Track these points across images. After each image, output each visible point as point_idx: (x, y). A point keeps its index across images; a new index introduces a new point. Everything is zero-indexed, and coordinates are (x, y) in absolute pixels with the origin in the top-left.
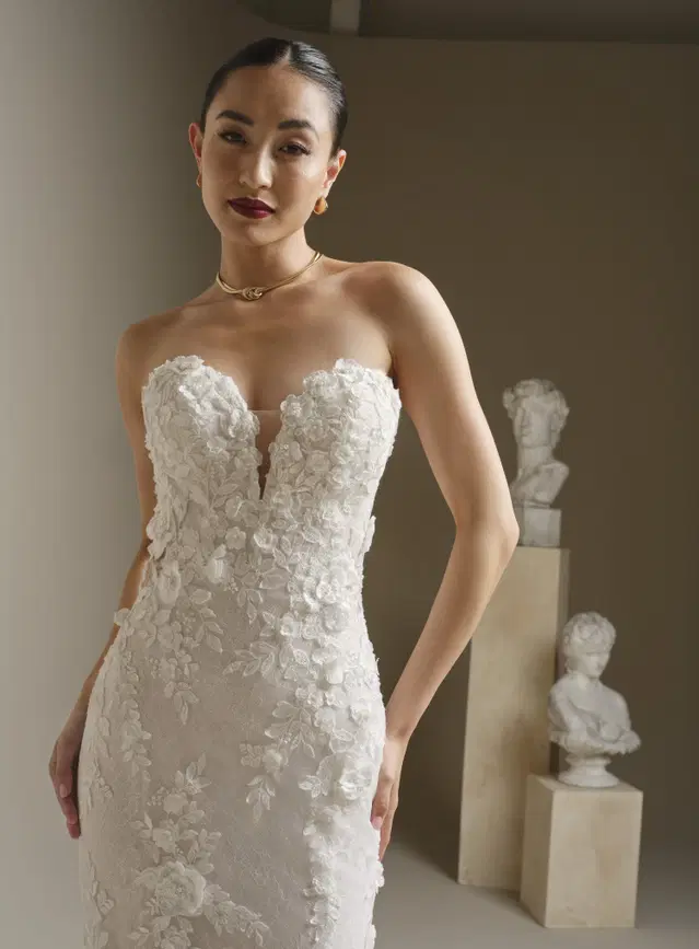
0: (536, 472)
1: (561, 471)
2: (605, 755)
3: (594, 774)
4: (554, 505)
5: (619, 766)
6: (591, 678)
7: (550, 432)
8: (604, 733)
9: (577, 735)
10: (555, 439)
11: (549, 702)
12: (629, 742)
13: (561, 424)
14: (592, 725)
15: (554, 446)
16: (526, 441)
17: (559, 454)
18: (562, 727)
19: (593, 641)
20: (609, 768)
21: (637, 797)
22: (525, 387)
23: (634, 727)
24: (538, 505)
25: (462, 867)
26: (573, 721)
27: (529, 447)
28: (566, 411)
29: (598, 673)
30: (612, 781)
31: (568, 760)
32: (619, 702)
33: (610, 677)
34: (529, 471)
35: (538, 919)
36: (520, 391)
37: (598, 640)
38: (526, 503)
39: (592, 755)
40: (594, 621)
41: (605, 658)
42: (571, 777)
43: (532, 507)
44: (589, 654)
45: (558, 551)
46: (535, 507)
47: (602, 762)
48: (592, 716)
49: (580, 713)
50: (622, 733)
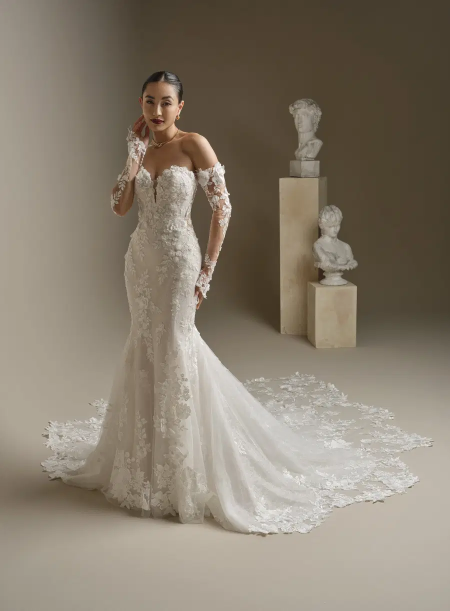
0: (307, 145)
1: (318, 143)
2: (340, 271)
3: (335, 279)
4: (316, 159)
6: (333, 238)
7: (313, 125)
8: (339, 261)
10: (316, 127)
12: (354, 264)
13: (318, 120)
14: (332, 258)
15: (315, 130)
16: (300, 130)
17: (318, 135)
18: (318, 260)
19: (332, 219)
20: (343, 277)
21: (354, 289)
23: (355, 258)
24: (308, 160)
25: (282, 327)
26: (323, 257)
27: (303, 133)
28: (320, 114)
29: (335, 235)
30: (345, 282)
31: (324, 274)
32: (347, 247)
33: (342, 236)
34: (304, 144)
35: (312, 344)
36: (296, 106)
37: (333, 219)
38: (303, 159)
39: (334, 271)
40: (332, 210)
41: (338, 228)
42: (324, 282)
43: (305, 160)
44: (330, 227)
45: (317, 179)
46: (307, 160)
47: (339, 274)
48: (333, 254)
49: (326, 253)
50: (348, 261)
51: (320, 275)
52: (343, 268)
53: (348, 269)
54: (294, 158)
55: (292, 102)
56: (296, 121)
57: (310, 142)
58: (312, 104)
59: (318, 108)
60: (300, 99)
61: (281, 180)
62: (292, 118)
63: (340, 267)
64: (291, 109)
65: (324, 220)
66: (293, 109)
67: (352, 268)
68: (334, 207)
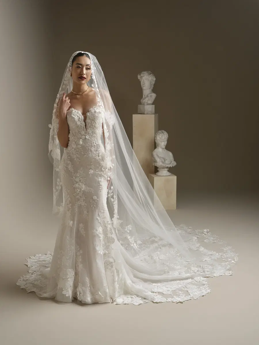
0: (147, 96)
1: (154, 95)
2: (167, 168)
3: (164, 172)
4: (152, 104)
5: (171, 170)
6: (163, 149)
7: (151, 85)
8: (167, 162)
9: (159, 163)
10: (152, 86)
12: (174, 164)
14: (163, 161)
16: (144, 88)
17: (154, 91)
18: (155, 161)
19: (162, 138)
20: (168, 171)
21: (175, 178)
22: (144, 74)
23: (175, 160)
26: (158, 160)
28: (155, 79)
29: (164, 147)
31: (158, 169)
32: (171, 154)
36: (142, 75)
37: (164, 138)
38: (145, 104)
39: (164, 168)
41: (166, 142)
42: (158, 174)
44: (161, 142)
45: (154, 115)
46: (148, 105)
47: (166, 169)
48: (163, 158)
49: (160, 158)
50: (171, 162)
52: (169, 166)
53: (171, 166)
54: (141, 104)
55: (140, 73)
56: (142, 83)
57: (149, 95)
58: (150, 74)
59: (154, 76)
60: (144, 71)
61: (133, 115)
62: (139, 82)
63: (167, 166)
64: (139, 77)
65: (158, 138)
66: (140, 76)
67: (173, 166)
68: (164, 131)
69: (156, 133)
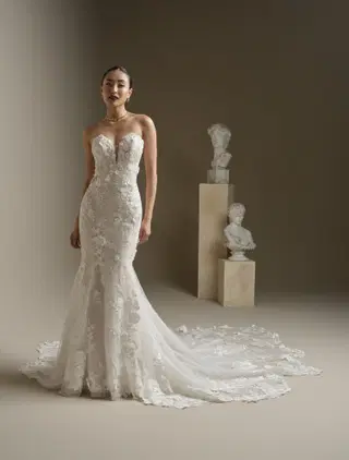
0: (220, 156)
1: (229, 156)
2: (243, 250)
3: (239, 257)
4: (227, 168)
6: (238, 225)
7: (224, 142)
8: (242, 243)
9: (232, 244)
10: (226, 145)
11: (223, 233)
12: (253, 246)
13: (228, 139)
14: (237, 240)
16: (216, 146)
18: (227, 241)
20: (244, 255)
21: (253, 263)
22: (215, 126)
25: (199, 292)
27: (217, 148)
28: (230, 135)
30: (245, 259)
31: (231, 253)
34: (218, 156)
36: (213, 128)
37: (239, 212)
38: (217, 168)
40: (237, 205)
41: (242, 218)
44: (235, 217)
46: (220, 169)
47: (242, 253)
48: (238, 238)
49: (233, 237)
50: (249, 243)
51: (228, 254)
52: (246, 248)
53: (249, 249)
54: (211, 168)
55: (210, 126)
56: (213, 140)
57: (222, 155)
58: (224, 127)
61: (201, 185)
62: (210, 138)
63: (243, 247)
64: (209, 131)
67: (251, 248)
69: (229, 205)
